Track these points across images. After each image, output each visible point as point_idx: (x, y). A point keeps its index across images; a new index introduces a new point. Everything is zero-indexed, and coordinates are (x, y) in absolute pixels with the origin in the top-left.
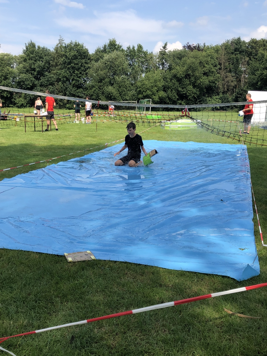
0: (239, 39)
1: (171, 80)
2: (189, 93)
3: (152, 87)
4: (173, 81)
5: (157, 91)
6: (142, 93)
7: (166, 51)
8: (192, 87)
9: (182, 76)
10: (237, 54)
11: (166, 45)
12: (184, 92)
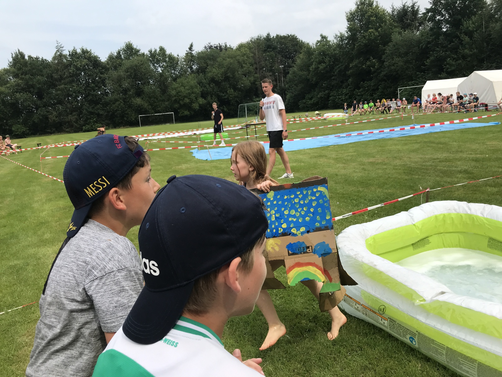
0: (269, 34)
1: (209, 84)
2: (231, 97)
3: (190, 94)
4: (212, 86)
5: (196, 98)
6: (179, 103)
7: (193, 52)
8: (232, 90)
9: (220, 79)
10: (271, 51)
11: (192, 46)
12: (226, 97)
